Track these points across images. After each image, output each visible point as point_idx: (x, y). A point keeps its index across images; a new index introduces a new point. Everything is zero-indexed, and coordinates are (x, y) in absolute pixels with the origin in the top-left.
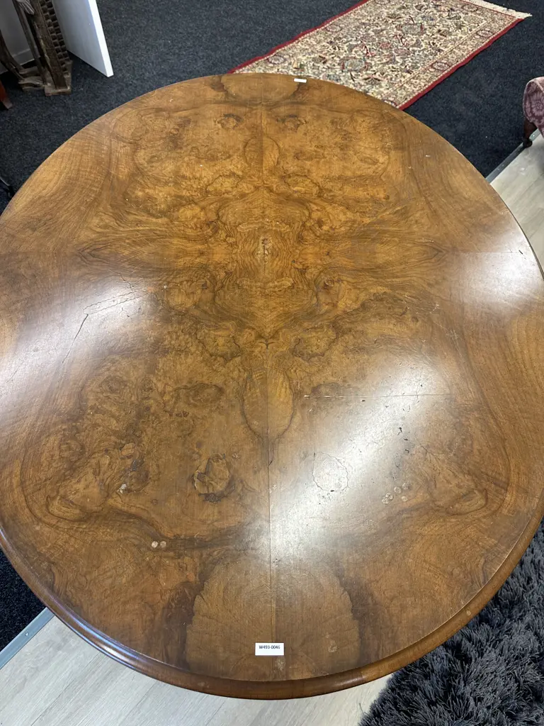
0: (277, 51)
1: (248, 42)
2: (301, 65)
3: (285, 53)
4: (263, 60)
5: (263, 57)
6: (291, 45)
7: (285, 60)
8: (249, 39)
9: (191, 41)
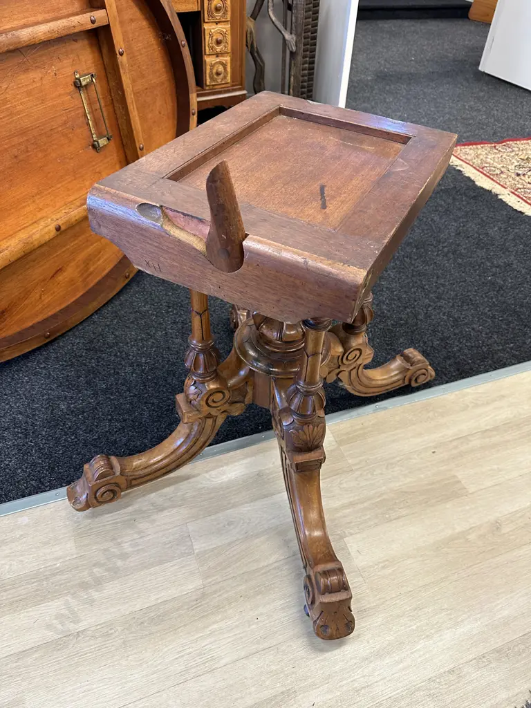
0: (508, 142)
1: (482, 131)
2: (528, 158)
3: (516, 146)
4: (489, 145)
5: (491, 143)
6: (525, 142)
7: (513, 151)
8: (484, 129)
9: (426, 119)
